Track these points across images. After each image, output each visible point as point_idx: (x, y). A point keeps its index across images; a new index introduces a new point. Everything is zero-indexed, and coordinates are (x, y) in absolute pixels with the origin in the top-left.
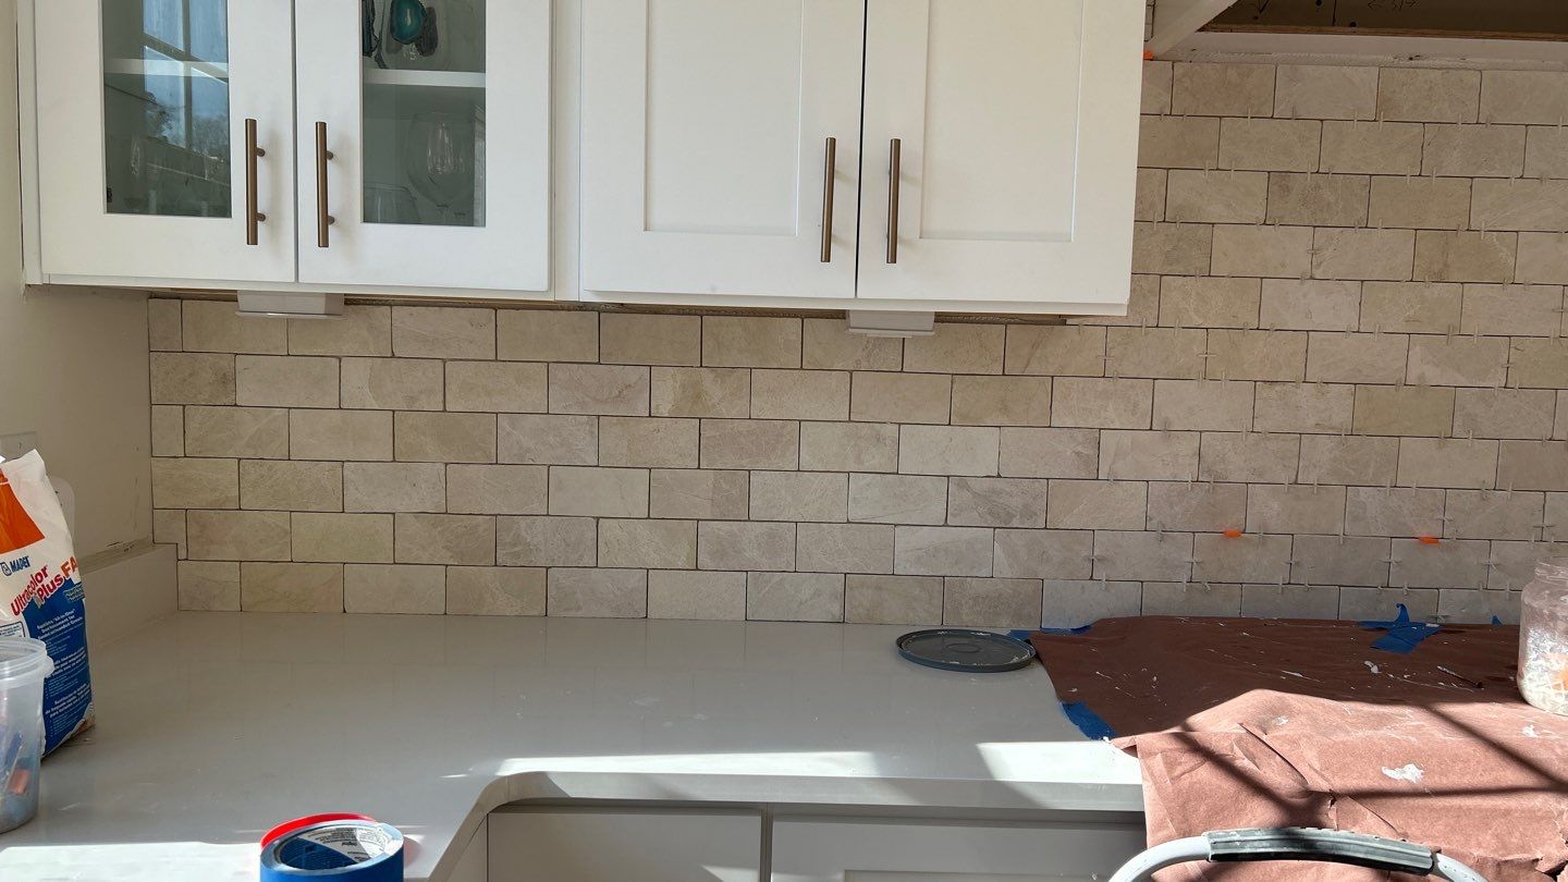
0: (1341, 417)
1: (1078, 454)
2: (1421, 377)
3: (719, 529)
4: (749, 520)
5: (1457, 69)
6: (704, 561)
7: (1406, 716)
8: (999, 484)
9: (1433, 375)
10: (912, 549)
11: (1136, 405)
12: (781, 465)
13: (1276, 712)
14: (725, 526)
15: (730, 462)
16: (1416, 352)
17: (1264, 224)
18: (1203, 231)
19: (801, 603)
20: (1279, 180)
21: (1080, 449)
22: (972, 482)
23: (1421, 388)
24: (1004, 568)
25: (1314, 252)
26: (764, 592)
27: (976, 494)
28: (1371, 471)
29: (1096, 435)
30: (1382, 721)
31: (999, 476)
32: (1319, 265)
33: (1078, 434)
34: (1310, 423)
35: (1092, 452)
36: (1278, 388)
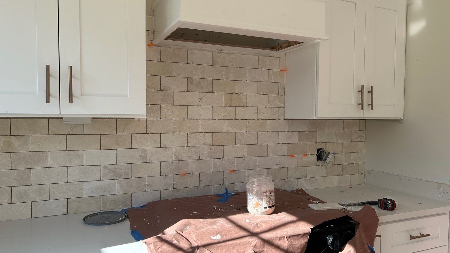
0: (209, 141)
1: (140, 156)
2: (228, 130)
3: (20, 189)
4: (31, 185)
5: (231, 53)
6: (14, 200)
7: (220, 221)
8: (117, 166)
9: (230, 130)
10: (89, 189)
11: (156, 141)
12: (43, 166)
13: (186, 225)
14: (22, 188)
15: (24, 166)
16: (226, 124)
17: (187, 91)
18: (171, 93)
19: (52, 210)
20: (190, 80)
21: (140, 154)
22: (108, 166)
23: (228, 133)
24: (120, 191)
25: (200, 99)
26: (38, 208)
27: (110, 170)
28: (218, 155)
29: (145, 150)
30: (213, 223)
31: (117, 164)
32: (202, 102)
33: (140, 150)
34: (202, 143)
35: (144, 155)
36: (193, 134)
